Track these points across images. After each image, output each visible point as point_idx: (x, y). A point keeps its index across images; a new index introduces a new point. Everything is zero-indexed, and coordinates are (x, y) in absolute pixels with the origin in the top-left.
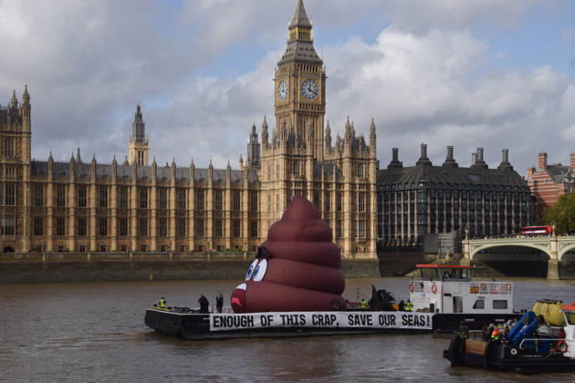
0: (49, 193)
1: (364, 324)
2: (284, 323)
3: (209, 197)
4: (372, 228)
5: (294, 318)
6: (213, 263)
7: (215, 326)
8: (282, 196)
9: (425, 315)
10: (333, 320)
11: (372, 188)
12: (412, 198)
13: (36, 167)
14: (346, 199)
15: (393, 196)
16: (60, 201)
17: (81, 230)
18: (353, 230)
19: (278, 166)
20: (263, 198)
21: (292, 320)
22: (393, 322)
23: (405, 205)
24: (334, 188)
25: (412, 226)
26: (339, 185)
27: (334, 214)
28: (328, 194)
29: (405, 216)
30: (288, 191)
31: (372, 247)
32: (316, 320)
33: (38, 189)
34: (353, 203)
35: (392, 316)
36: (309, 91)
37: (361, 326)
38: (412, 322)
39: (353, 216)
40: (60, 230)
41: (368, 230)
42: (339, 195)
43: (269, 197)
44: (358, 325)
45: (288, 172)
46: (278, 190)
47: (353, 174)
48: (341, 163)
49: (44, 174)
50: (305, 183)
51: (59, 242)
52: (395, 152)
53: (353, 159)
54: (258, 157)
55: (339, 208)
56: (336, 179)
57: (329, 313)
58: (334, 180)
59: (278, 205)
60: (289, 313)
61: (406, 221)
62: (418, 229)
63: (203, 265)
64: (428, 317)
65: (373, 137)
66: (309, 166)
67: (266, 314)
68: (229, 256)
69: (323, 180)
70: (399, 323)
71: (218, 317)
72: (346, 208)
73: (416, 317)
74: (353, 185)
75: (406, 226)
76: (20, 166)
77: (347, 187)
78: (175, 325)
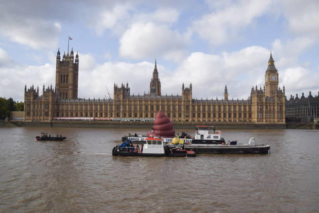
0: (196, 107)
3: (237, 107)
8: (256, 107)
11: (284, 104)
13: (193, 101)
14: (276, 107)
16: (199, 109)
17: (204, 116)
18: (278, 116)
19: (256, 99)
27: (272, 111)
28: (270, 106)
31: (284, 120)
33: (194, 106)
34: (278, 108)
36: (273, 78)
39: (278, 112)
40: (199, 116)
41: (283, 116)
42: (274, 106)
45: (258, 100)
46: (256, 105)
47: (278, 100)
48: (274, 97)
49: (195, 103)
50: (263, 103)
51: (199, 119)
52: (303, 94)
53: (278, 96)
55: (274, 110)
56: (273, 102)
59: (256, 109)
65: (284, 90)
66: (264, 99)
69: (268, 102)
72: (276, 110)
74: (278, 103)
76: (189, 101)
77: (276, 104)
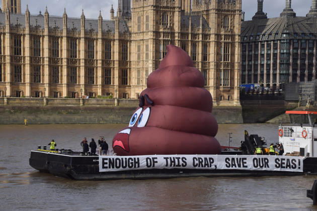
1: (239, 166)
2: (167, 165)
3: (81, 46)
4: (236, 77)
5: (176, 160)
6: (86, 109)
7: (104, 167)
8: (151, 47)
9: (297, 158)
10: (211, 163)
11: (237, 39)
12: (275, 48)
14: (212, 49)
15: (257, 47)
18: (218, 79)
19: (147, 17)
20: (133, 48)
21: (174, 162)
22: (267, 164)
23: (268, 55)
24: (200, 39)
25: (275, 75)
26: (206, 36)
27: (200, 64)
28: (194, 45)
29: (268, 65)
30: (157, 42)
31: (236, 94)
32: (197, 162)
34: (218, 54)
35: (265, 159)
37: (237, 168)
38: (285, 165)
39: (218, 66)
41: (232, 79)
42: (205, 46)
43: (139, 47)
44: (234, 168)
45: (157, 23)
46: (147, 40)
47: (219, 26)
48: (208, 15)
50: (173, 34)
52: (260, 4)
53: (219, 11)
54: (128, 8)
55: (205, 58)
56: (203, 30)
57: (208, 156)
58: (201, 31)
59: (147, 54)
60: (172, 156)
61: (268, 71)
62: (280, 78)
63: (76, 111)
64: (299, 160)
66: (177, 18)
67: (151, 156)
68: (100, 102)
69: (190, 31)
70: (272, 166)
71: (106, 159)
72: (212, 58)
73: (288, 160)
74: (218, 36)
75: (268, 75)
77: (213, 38)
78: (66, 166)
